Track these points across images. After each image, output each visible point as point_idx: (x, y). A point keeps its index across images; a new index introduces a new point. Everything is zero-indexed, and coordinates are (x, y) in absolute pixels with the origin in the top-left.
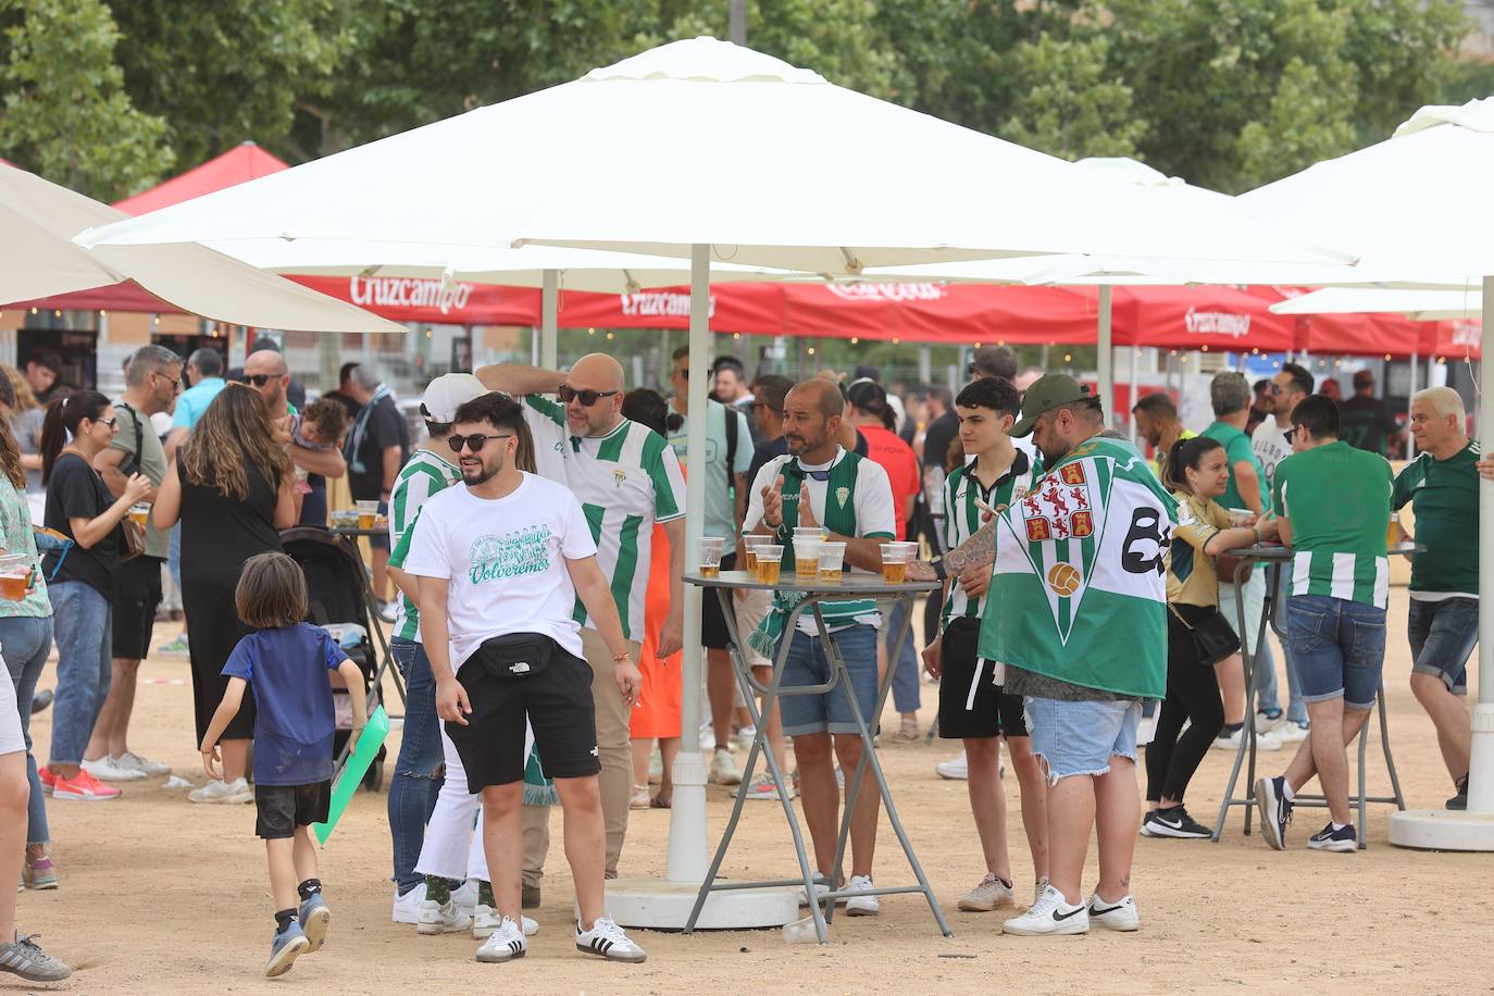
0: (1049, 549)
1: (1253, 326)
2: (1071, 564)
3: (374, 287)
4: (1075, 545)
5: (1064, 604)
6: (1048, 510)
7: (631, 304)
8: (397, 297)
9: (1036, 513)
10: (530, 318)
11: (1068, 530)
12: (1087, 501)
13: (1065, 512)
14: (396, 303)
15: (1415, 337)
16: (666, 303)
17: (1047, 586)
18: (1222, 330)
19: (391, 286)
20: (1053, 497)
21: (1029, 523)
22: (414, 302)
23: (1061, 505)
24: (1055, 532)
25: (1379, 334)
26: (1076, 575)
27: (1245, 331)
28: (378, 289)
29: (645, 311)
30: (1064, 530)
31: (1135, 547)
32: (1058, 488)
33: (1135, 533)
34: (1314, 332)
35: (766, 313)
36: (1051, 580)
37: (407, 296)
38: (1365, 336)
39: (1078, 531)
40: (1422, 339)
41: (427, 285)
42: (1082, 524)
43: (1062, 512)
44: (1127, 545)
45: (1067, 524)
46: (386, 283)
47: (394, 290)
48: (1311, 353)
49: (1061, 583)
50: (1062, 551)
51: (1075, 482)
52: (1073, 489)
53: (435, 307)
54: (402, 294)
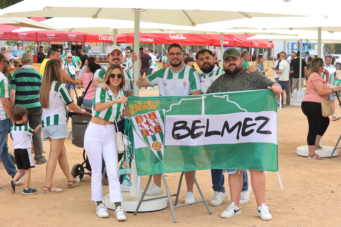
0: (150, 138)
1: (229, 43)
2: (158, 141)
3: (102, 37)
4: (157, 136)
5: (159, 153)
6: (146, 127)
7: (141, 40)
8: (106, 39)
9: (143, 128)
10: (126, 42)
11: (154, 132)
12: (158, 123)
13: (152, 126)
14: (106, 40)
15: (250, 44)
16: (146, 39)
17: (152, 149)
18: (225, 43)
19: (105, 37)
20: (147, 123)
21: (142, 131)
22: (108, 39)
23: (150, 125)
24: (150, 133)
25: (246, 44)
26: (160, 144)
27: (228, 44)
28: (103, 38)
29: (143, 41)
30: (153, 132)
31: (176, 132)
32: (149, 120)
33: (175, 129)
34: (237, 44)
35: (161, 41)
36: (153, 147)
37: (107, 39)
38: (244, 44)
39: (157, 131)
40: (251, 45)
41: (110, 37)
42: (158, 129)
43: (151, 127)
44: (173, 132)
45: (153, 130)
46: (104, 37)
47: (105, 38)
48: (237, 47)
49: (156, 147)
50: (154, 139)
51: (153, 119)
52: (153, 121)
53: (111, 40)
54: (107, 38)
